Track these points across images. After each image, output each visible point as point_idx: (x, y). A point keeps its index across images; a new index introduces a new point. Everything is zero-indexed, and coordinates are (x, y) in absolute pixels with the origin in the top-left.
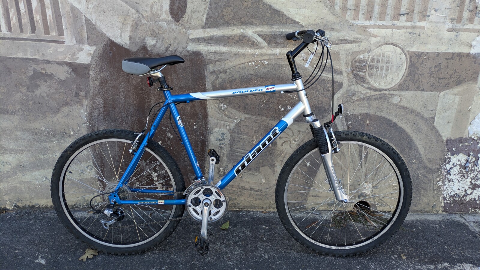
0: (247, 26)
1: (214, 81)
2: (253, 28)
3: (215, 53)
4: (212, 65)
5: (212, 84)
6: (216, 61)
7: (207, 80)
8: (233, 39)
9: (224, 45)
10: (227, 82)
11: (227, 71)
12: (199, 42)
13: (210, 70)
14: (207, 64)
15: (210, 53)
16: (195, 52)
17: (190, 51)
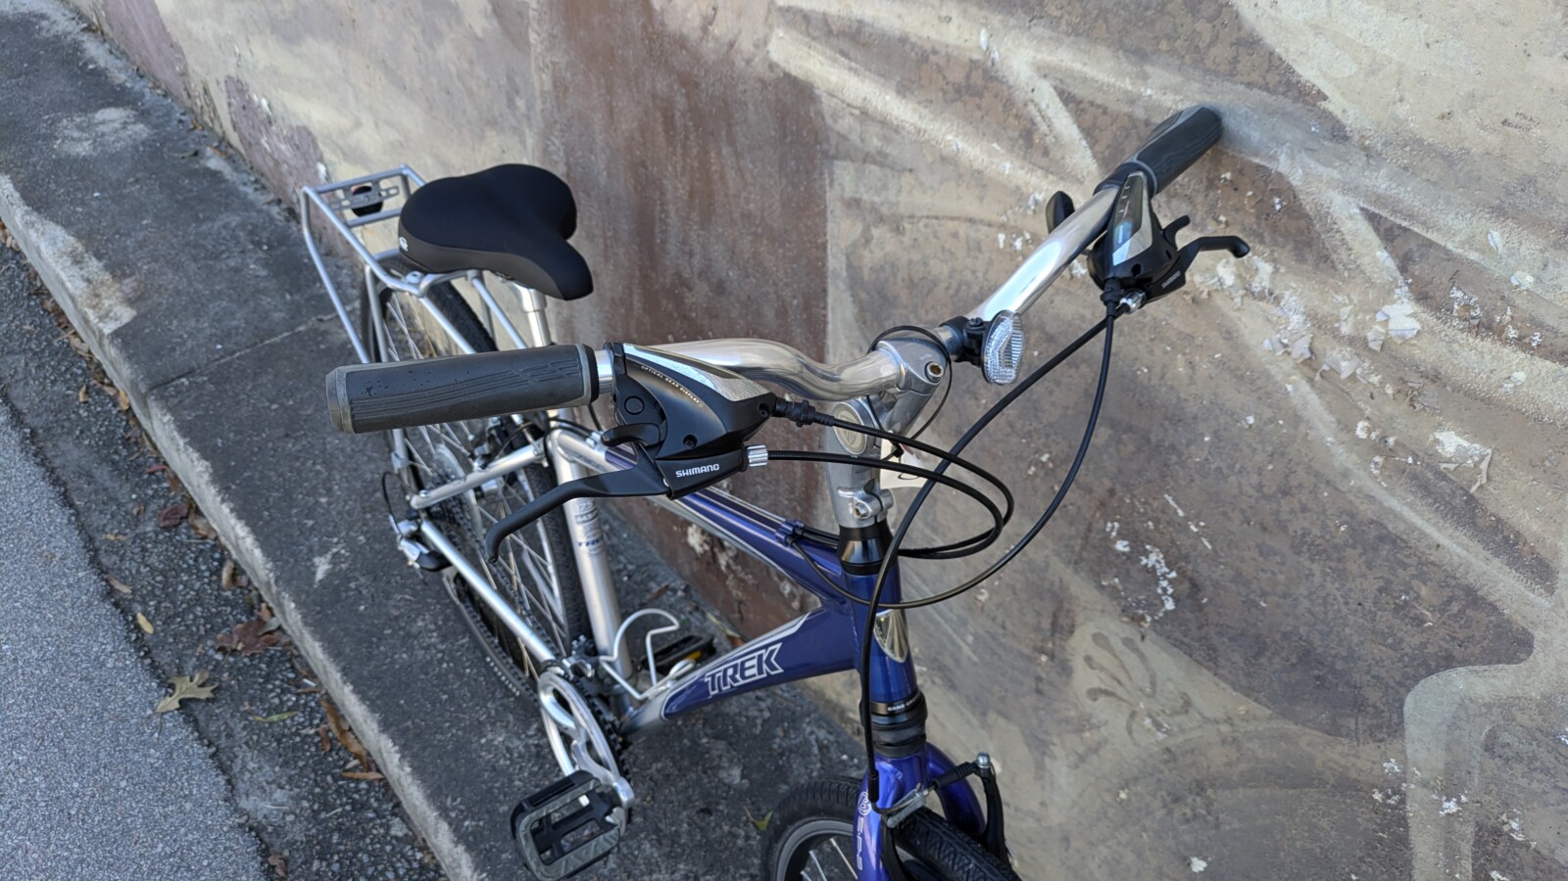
0: (1012, 22)
1: (854, 245)
2: (1041, 39)
3: (865, 115)
4: (850, 166)
5: (848, 258)
6: (868, 158)
7: (831, 227)
8: (940, 69)
9: (903, 90)
10: (900, 277)
11: (907, 226)
12: (809, 35)
13: (843, 189)
14: (835, 157)
15: (849, 105)
16: (795, 78)
17: (778, 66)
